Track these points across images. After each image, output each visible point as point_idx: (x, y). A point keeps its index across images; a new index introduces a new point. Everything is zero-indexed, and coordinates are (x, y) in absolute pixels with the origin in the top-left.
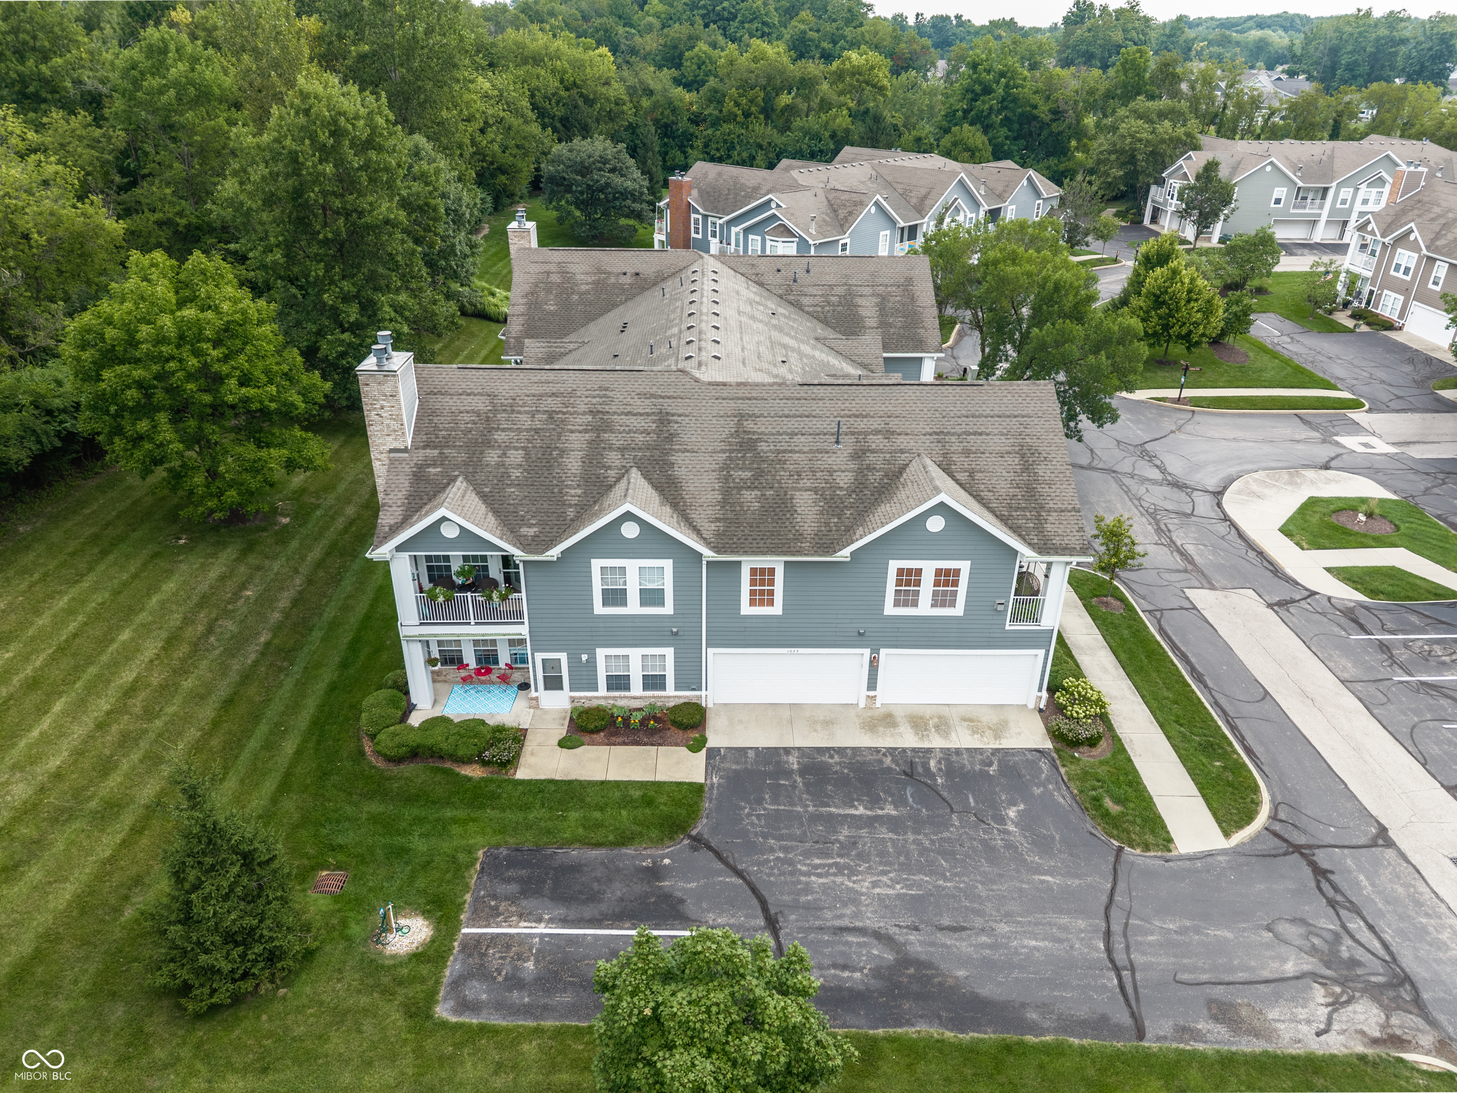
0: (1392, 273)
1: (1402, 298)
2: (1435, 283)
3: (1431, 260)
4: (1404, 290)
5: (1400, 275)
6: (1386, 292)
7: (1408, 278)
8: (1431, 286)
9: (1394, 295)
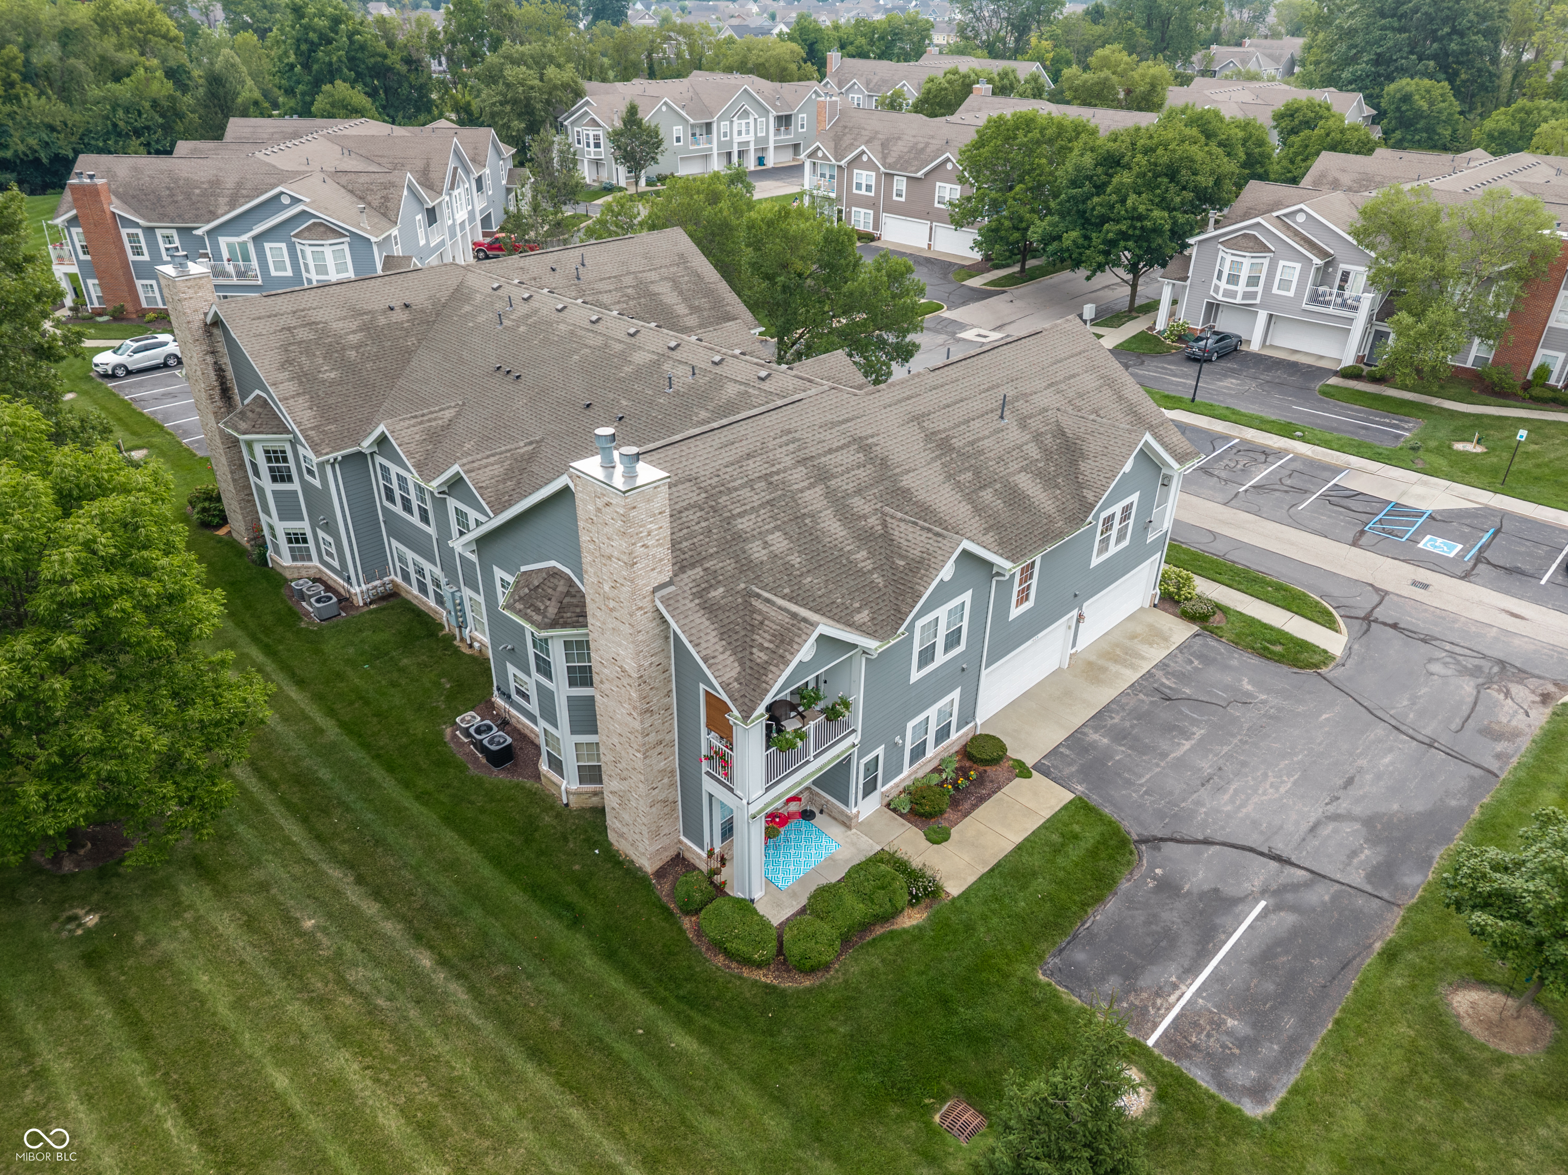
0: (855, 191)
1: (871, 212)
2: (901, 196)
3: (889, 176)
4: (871, 204)
5: (863, 192)
6: (854, 209)
7: (872, 194)
8: (895, 198)
9: (863, 211)
